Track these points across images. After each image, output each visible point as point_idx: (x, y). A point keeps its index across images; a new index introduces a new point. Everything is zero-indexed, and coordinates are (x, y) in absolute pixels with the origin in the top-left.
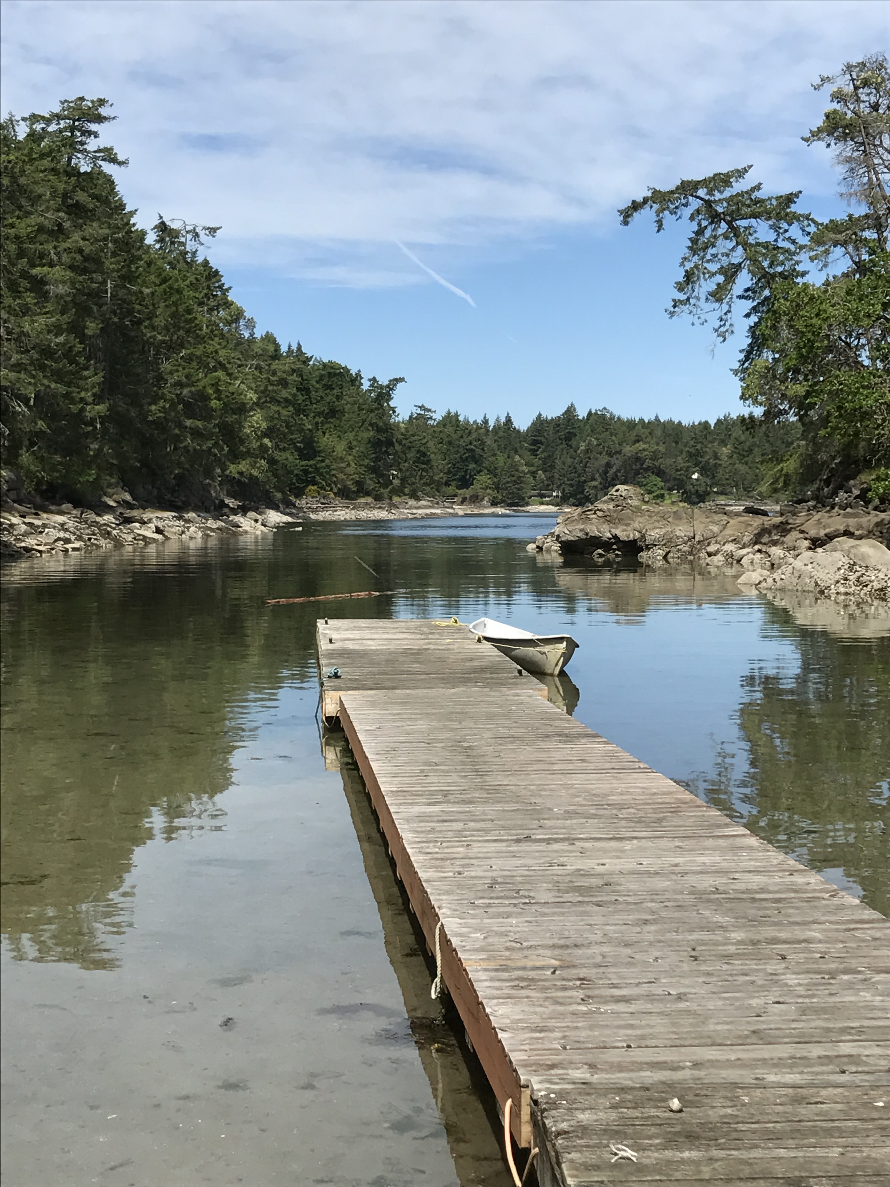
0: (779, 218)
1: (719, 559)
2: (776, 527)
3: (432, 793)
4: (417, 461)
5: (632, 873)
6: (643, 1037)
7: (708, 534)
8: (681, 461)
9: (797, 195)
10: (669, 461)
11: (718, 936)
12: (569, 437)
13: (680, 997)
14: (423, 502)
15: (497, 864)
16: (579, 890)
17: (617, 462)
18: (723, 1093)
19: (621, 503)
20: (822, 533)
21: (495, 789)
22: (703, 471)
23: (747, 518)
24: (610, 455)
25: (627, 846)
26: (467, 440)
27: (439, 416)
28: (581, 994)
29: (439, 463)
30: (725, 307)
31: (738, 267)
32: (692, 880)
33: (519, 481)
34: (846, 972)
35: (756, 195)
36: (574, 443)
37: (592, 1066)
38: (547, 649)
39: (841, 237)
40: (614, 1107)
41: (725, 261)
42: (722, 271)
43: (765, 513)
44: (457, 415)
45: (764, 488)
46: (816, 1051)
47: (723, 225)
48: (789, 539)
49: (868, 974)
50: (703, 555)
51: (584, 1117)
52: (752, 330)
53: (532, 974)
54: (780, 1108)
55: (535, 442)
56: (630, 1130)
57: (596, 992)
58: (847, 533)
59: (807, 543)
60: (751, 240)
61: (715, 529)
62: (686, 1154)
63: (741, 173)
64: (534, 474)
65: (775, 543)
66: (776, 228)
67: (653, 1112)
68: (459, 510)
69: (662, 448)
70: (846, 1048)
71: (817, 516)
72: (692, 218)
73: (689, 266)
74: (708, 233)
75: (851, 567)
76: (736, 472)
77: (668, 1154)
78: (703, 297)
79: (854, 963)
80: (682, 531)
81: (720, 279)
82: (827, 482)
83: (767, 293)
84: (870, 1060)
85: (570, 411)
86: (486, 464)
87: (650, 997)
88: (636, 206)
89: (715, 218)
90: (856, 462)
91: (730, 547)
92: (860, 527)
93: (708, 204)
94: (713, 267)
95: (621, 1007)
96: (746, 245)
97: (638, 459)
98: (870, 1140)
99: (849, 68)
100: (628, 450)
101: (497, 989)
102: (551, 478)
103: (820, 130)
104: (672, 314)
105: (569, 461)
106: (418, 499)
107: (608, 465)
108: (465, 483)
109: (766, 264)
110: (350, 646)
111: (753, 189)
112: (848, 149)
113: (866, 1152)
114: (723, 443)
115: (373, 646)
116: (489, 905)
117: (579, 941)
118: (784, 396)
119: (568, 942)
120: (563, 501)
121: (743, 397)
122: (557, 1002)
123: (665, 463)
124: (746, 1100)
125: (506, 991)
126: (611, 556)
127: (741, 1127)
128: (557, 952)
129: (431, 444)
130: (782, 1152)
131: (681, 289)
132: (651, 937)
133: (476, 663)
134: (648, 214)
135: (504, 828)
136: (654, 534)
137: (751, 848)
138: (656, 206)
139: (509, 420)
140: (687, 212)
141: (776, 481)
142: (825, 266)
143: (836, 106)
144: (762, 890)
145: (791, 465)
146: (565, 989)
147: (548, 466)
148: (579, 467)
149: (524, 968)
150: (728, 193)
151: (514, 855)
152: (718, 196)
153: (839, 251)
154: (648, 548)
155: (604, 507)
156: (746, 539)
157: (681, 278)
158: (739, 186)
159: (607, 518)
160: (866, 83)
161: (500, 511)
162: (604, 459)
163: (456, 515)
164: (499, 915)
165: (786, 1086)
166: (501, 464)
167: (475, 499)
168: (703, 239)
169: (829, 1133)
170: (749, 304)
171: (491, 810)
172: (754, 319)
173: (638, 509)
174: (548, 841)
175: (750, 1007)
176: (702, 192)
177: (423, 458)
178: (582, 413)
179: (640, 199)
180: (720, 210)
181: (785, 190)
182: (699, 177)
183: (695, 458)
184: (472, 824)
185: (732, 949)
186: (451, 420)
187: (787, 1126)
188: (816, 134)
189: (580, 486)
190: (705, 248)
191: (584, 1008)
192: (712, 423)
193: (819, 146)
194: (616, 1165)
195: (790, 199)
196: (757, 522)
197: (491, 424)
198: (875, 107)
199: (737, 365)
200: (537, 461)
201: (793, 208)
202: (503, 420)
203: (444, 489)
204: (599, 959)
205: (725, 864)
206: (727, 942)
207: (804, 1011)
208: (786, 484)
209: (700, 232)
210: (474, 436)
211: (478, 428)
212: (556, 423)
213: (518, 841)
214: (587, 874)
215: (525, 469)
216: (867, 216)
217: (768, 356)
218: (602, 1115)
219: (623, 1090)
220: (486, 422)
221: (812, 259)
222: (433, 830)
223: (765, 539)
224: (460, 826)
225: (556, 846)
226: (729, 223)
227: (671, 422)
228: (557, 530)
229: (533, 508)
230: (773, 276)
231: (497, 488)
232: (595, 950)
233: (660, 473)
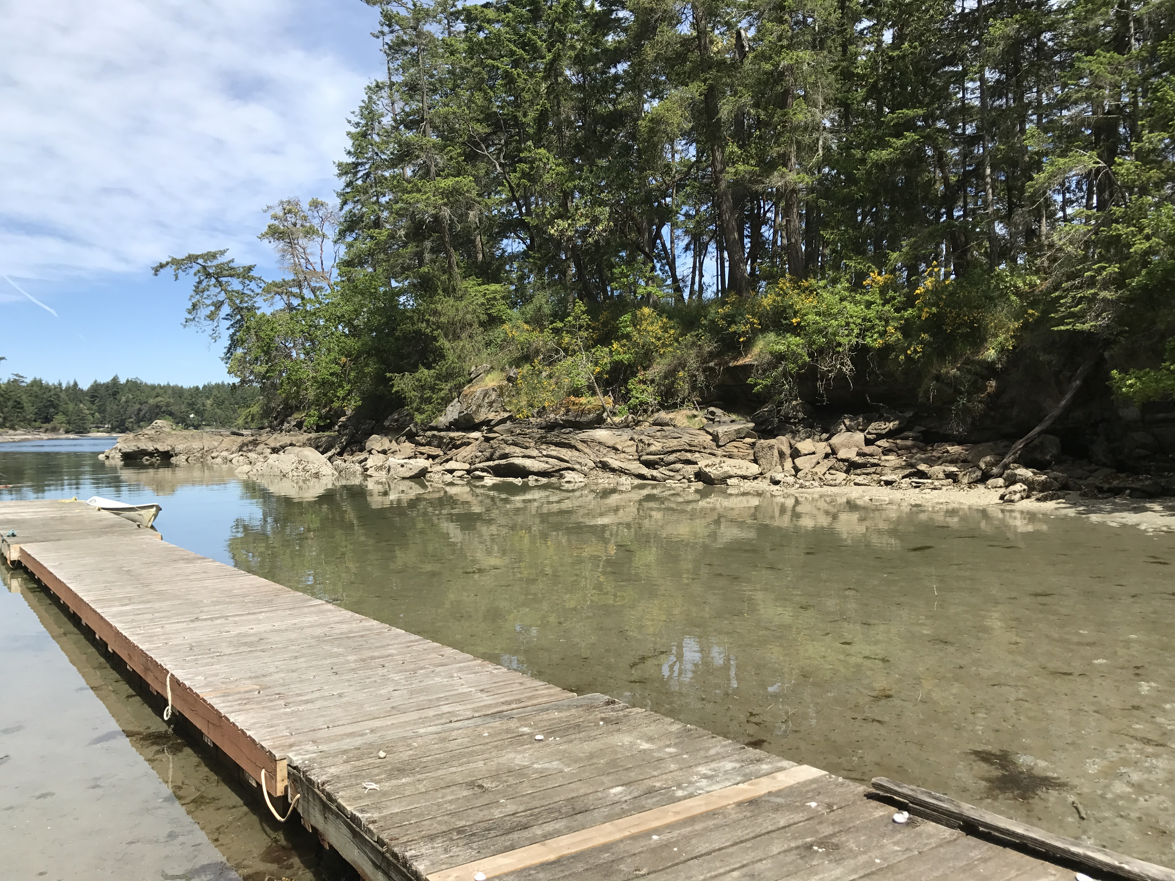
0: (244, 277)
1: (219, 460)
2: (250, 442)
3: (120, 599)
4: (14, 407)
5: (272, 631)
6: (333, 721)
7: (211, 447)
8: (183, 408)
9: (254, 266)
10: (176, 408)
11: (341, 659)
12: (115, 394)
13: (340, 695)
14: (18, 432)
15: (187, 635)
16: (245, 644)
17: (145, 408)
18: (401, 743)
19: (159, 431)
20: (278, 445)
21: (160, 593)
22: (197, 413)
23: (234, 437)
24: (141, 404)
25: (261, 616)
26: (49, 394)
27: (29, 380)
28: (282, 702)
29: (30, 410)
30: (215, 324)
31: (222, 303)
32: (309, 631)
33: (83, 419)
34: (421, 668)
35: (231, 265)
36: (118, 397)
37: (314, 742)
38: (143, 512)
39: (279, 290)
40: (346, 762)
41: (215, 299)
42: (213, 304)
43: (242, 435)
44: (41, 381)
45: (240, 421)
46: (431, 713)
47: (213, 280)
48: (259, 448)
49: (432, 668)
50: (209, 458)
51: (333, 770)
52: (232, 337)
53: (247, 695)
54: (436, 746)
55: (93, 397)
56: (364, 773)
57: (291, 700)
58: (291, 445)
59: (269, 451)
60: (229, 289)
61: (216, 444)
62: (404, 780)
63: (222, 253)
64: (93, 415)
65: (250, 451)
66: (243, 283)
67: (370, 761)
68: (44, 436)
69: (172, 400)
70: (445, 709)
71: (274, 436)
72: (195, 275)
73: (194, 300)
74: (204, 283)
75: (299, 462)
76: (216, 414)
77: (394, 782)
78: (203, 318)
79: (421, 663)
80: (196, 445)
81: (212, 308)
82: (276, 418)
83: (239, 317)
84: (461, 713)
85: (115, 380)
86: (61, 409)
87: (323, 698)
88: (162, 266)
89: (208, 275)
90: (291, 408)
91: (224, 454)
92: (298, 441)
93: (204, 267)
94: (208, 302)
95: (310, 706)
96: (226, 291)
97: (158, 406)
98: (493, 754)
99: (282, 203)
100: (151, 401)
101: (231, 706)
102: (104, 417)
103: (267, 233)
104: (185, 326)
105: (115, 407)
106: (15, 430)
107: (140, 410)
108: (47, 420)
109: (238, 302)
110: (10, 517)
111: (230, 262)
112: (281, 244)
113: (496, 761)
114: (208, 398)
115: (27, 516)
116: (196, 660)
117: (264, 672)
118: (252, 372)
119: (258, 674)
120: (112, 430)
121: (229, 372)
122: (270, 709)
123: (174, 408)
124: (415, 744)
125: (236, 707)
126: (154, 460)
127: (425, 760)
128: (254, 681)
129: (24, 397)
130: (453, 769)
131: (190, 313)
132: (304, 665)
133: (105, 523)
134: (169, 271)
135: (178, 615)
136: (179, 447)
137: (330, 610)
138: (174, 267)
139: (76, 384)
140: (192, 271)
141: (247, 418)
142: (272, 304)
143: (273, 222)
144: (350, 632)
145: (255, 409)
146: (272, 701)
147: (102, 410)
148: (122, 411)
149: (240, 693)
150: (215, 262)
151: (194, 629)
152: (209, 264)
153: (278, 297)
154: (176, 455)
155: (149, 432)
156: (234, 449)
157: (190, 306)
158: (221, 260)
159: (151, 439)
160: (290, 212)
161: (72, 436)
162: (137, 406)
163: (42, 439)
164: (206, 665)
165: (432, 734)
166: (71, 409)
167: (54, 430)
168: (202, 286)
169: (472, 754)
170: (228, 323)
171: (165, 605)
172: (232, 331)
173: (169, 434)
174: (212, 619)
175: (382, 695)
176: (200, 261)
177: (18, 405)
178: (122, 380)
179: (164, 262)
180: (211, 271)
181: (247, 263)
182: (199, 253)
183: (192, 405)
184: (157, 615)
185: (353, 665)
186: (37, 383)
187: (448, 755)
188: (263, 236)
189: (123, 422)
190: (203, 292)
191: (288, 710)
192: (201, 387)
193: (266, 241)
194: (369, 795)
195: (250, 269)
196: (240, 439)
197: (64, 386)
198: (295, 225)
199: (223, 355)
200: (94, 407)
201: (252, 273)
202: (72, 383)
203: (34, 423)
204: (281, 681)
205: (322, 621)
206: (348, 662)
207: (412, 693)
208: (253, 420)
209: (200, 282)
210: (52, 393)
211: (55, 388)
212: (106, 386)
213: (192, 621)
214: (246, 635)
215: (87, 412)
216: (294, 280)
217: (240, 351)
218: (342, 768)
219: (345, 752)
220: (60, 384)
221: (265, 301)
222: (133, 621)
223: (245, 449)
224: (150, 616)
225: (218, 622)
226: (217, 279)
227: (177, 386)
228: (119, 446)
229: (91, 435)
230: (242, 308)
231: (69, 423)
232: (276, 676)
233: (171, 414)
